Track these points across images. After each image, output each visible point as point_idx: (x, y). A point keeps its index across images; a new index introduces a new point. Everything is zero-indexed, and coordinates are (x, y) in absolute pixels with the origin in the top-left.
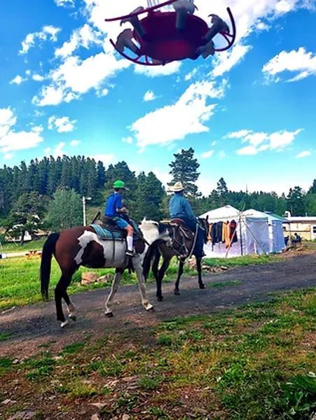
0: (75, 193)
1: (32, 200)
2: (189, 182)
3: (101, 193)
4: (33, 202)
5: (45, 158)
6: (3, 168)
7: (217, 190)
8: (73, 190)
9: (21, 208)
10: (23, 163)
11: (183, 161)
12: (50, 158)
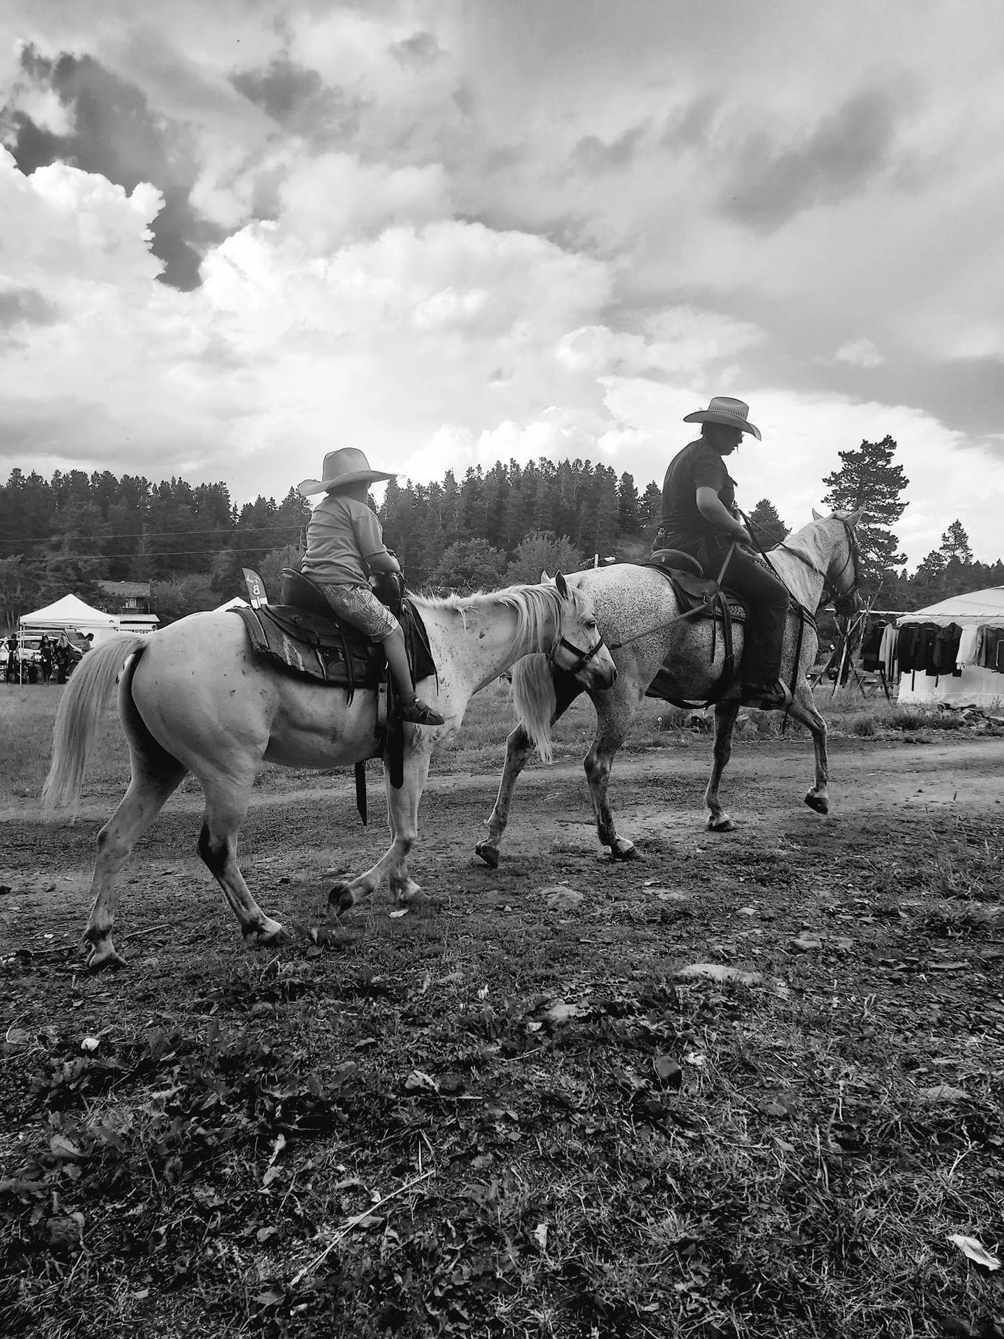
0: (569, 547)
1: (472, 558)
2: (872, 526)
3: (626, 550)
4: (474, 565)
5: (499, 464)
6: (405, 487)
7: (942, 553)
8: (566, 539)
9: (448, 576)
10: (450, 475)
11: (863, 471)
12: (509, 464)
